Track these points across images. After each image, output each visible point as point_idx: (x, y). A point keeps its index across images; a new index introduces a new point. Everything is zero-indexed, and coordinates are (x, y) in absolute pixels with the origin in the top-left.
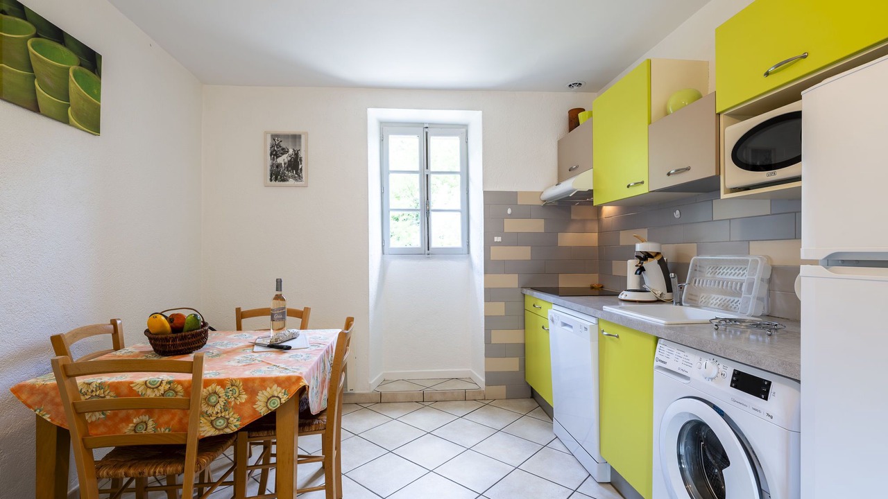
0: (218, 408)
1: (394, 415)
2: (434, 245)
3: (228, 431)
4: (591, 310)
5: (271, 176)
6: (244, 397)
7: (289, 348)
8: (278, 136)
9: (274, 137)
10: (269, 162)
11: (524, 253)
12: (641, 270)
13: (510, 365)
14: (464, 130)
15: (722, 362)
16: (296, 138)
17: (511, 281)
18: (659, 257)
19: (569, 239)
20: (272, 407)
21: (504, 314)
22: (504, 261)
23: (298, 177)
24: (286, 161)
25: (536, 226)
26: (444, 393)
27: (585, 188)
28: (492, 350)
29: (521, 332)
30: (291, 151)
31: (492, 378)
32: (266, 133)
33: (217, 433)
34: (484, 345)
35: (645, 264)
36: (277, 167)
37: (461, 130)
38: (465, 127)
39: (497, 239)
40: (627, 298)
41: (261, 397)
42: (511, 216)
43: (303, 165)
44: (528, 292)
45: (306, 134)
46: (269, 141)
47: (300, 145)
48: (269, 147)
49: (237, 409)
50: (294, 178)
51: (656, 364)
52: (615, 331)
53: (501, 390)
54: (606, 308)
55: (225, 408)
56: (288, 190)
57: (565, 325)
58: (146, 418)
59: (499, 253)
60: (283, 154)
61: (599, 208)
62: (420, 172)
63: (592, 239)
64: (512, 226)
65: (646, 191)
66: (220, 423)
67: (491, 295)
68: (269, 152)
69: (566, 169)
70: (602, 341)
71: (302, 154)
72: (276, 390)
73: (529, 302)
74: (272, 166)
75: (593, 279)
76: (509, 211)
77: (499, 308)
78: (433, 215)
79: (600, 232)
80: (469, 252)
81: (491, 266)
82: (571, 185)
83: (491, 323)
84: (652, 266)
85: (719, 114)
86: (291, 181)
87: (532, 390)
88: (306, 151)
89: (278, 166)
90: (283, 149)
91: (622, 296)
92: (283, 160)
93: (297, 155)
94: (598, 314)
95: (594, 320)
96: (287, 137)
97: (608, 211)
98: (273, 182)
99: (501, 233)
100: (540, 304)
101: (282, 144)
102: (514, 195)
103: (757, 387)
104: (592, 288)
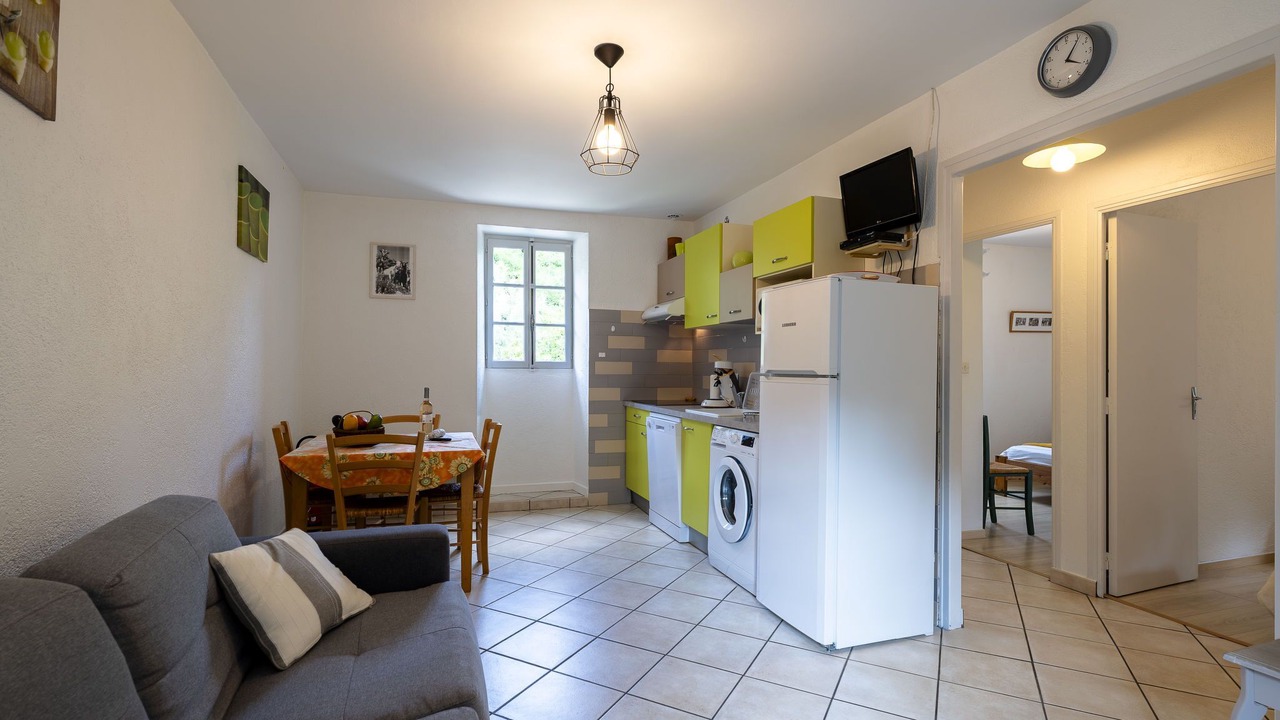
0: (425, 471)
1: (505, 519)
2: (539, 358)
3: (432, 487)
4: (677, 413)
5: (377, 288)
6: (442, 464)
7: (450, 440)
8: (385, 247)
9: (380, 248)
10: (375, 273)
11: (625, 368)
12: (718, 383)
13: (612, 473)
14: (570, 246)
15: (733, 432)
16: (404, 251)
17: (614, 394)
18: (731, 373)
19: (667, 356)
20: (461, 471)
21: (606, 425)
22: (608, 376)
23: (406, 289)
24: (393, 273)
25: (637, 343)
26: (549, 501)
27: (678, 313)
28: (595, 459)
29: (621, 443)
30: (398, 264)
31: (595, 486)
32: (371, 244)
33: (423, 489)
34: (588, 454)
35: (721, 378)
36: (384, 279)
37: (568, 246)
38: (570, 243)
39: (602, 355)
40: (708, 405)
41: (454, 464)
42: (614, 334)
43: (410, 278)
44: (630, 404)
45: (414, 247)
46: (375, 252)
47: (408, 258)
48: (375, 258)
49: (438, 472)
50: (402, 291)
51: (712, 441)
52: (692, 426)
53: (603, 497)
54: (688, 411)
55: (430, 471)
56: (395, 302)
57: (659, 427)
58: (374, 479)
59: (603, 368)
60: (390, 266)
61: (693, 331)
62: (525, 286)
63: (687, 356)
64: (615, 342)
65: (718, 323)
66: (426, 482)
67: (595, 407)
68: (375, 264)
69: (665, 294)
70: (683, 435)
71: (410, 267)
72: (464, 459)
73: (630, 413)
74: (378, 278)
75: (688, 393)
76: (613, 329)
77: (603, 420)
78: (537, 329)
79: (694, 350)
80: (572, 367)
81: (595, 380)
82: (665, 310)
83: (595, 433)
84: (726, 379)
85: (755, 279)
86: (399, 294)
87: (632, 493)
88: (414, 264)
89: (386, 277)
90: (390, 261)
91: (704, 404)
92: (390, 271)
93: (404, 267)
94: (681, 414)
95: (678, 420)
96: (394, 249)
97: (700, 332)
98: (380, 294)
99: (605, 349)
100: (641, 413)
101: (389, 256)
102: (618, 313)
103: (748, 442)
104: (687, 400)
